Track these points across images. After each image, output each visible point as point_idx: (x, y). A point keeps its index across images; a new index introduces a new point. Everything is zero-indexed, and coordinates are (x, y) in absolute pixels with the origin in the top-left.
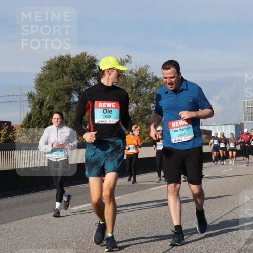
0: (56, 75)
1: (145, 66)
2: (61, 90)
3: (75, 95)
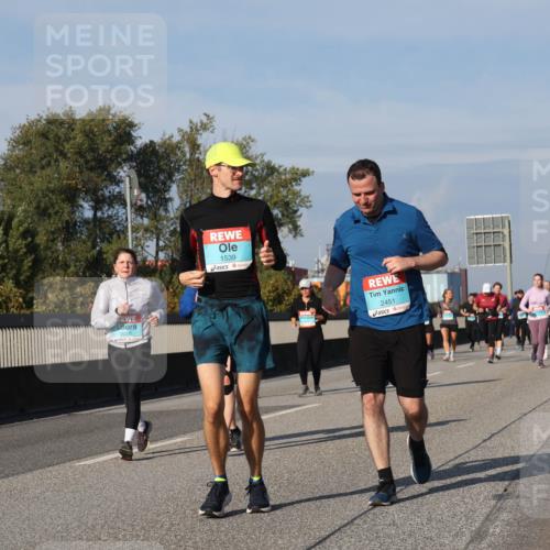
0: (42, 159)
1: (244, 139)
2: (53, 192)
3: (86, 205)
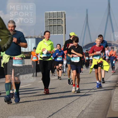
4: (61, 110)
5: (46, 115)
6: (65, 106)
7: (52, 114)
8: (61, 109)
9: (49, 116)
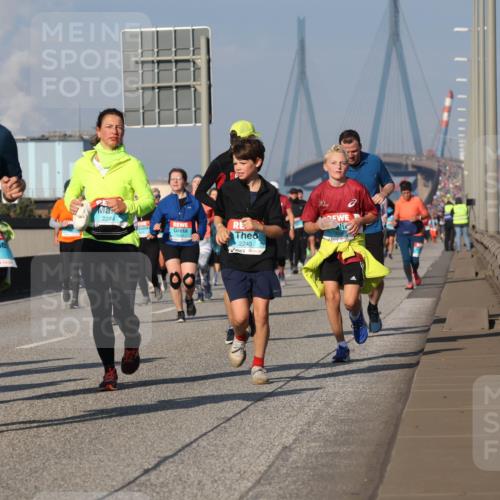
4: (194, 445)
5: (128, 465)
6: (209, 429)
7: (156, 462)
8: (195, 440)
9: (141, 471)
